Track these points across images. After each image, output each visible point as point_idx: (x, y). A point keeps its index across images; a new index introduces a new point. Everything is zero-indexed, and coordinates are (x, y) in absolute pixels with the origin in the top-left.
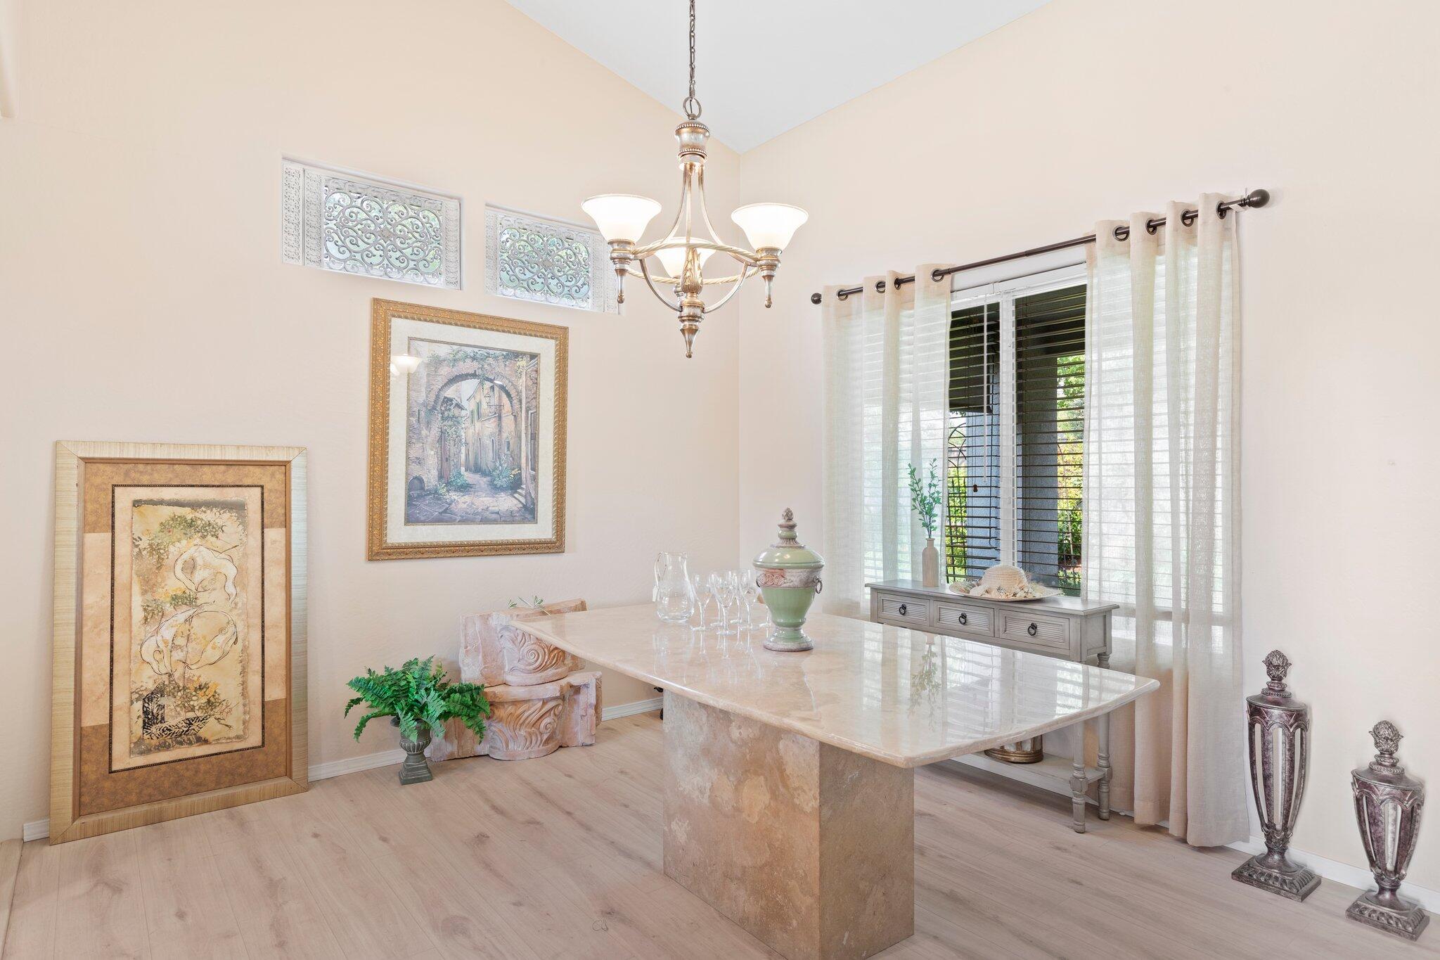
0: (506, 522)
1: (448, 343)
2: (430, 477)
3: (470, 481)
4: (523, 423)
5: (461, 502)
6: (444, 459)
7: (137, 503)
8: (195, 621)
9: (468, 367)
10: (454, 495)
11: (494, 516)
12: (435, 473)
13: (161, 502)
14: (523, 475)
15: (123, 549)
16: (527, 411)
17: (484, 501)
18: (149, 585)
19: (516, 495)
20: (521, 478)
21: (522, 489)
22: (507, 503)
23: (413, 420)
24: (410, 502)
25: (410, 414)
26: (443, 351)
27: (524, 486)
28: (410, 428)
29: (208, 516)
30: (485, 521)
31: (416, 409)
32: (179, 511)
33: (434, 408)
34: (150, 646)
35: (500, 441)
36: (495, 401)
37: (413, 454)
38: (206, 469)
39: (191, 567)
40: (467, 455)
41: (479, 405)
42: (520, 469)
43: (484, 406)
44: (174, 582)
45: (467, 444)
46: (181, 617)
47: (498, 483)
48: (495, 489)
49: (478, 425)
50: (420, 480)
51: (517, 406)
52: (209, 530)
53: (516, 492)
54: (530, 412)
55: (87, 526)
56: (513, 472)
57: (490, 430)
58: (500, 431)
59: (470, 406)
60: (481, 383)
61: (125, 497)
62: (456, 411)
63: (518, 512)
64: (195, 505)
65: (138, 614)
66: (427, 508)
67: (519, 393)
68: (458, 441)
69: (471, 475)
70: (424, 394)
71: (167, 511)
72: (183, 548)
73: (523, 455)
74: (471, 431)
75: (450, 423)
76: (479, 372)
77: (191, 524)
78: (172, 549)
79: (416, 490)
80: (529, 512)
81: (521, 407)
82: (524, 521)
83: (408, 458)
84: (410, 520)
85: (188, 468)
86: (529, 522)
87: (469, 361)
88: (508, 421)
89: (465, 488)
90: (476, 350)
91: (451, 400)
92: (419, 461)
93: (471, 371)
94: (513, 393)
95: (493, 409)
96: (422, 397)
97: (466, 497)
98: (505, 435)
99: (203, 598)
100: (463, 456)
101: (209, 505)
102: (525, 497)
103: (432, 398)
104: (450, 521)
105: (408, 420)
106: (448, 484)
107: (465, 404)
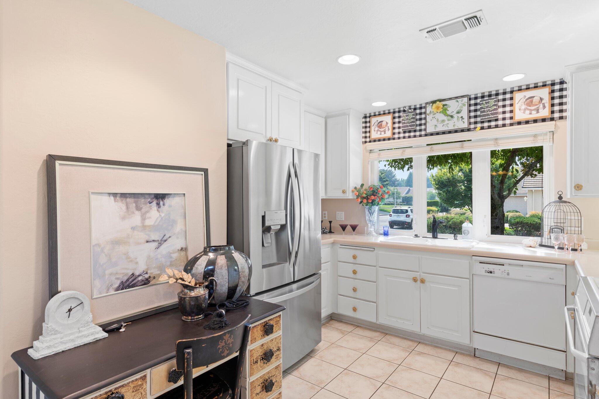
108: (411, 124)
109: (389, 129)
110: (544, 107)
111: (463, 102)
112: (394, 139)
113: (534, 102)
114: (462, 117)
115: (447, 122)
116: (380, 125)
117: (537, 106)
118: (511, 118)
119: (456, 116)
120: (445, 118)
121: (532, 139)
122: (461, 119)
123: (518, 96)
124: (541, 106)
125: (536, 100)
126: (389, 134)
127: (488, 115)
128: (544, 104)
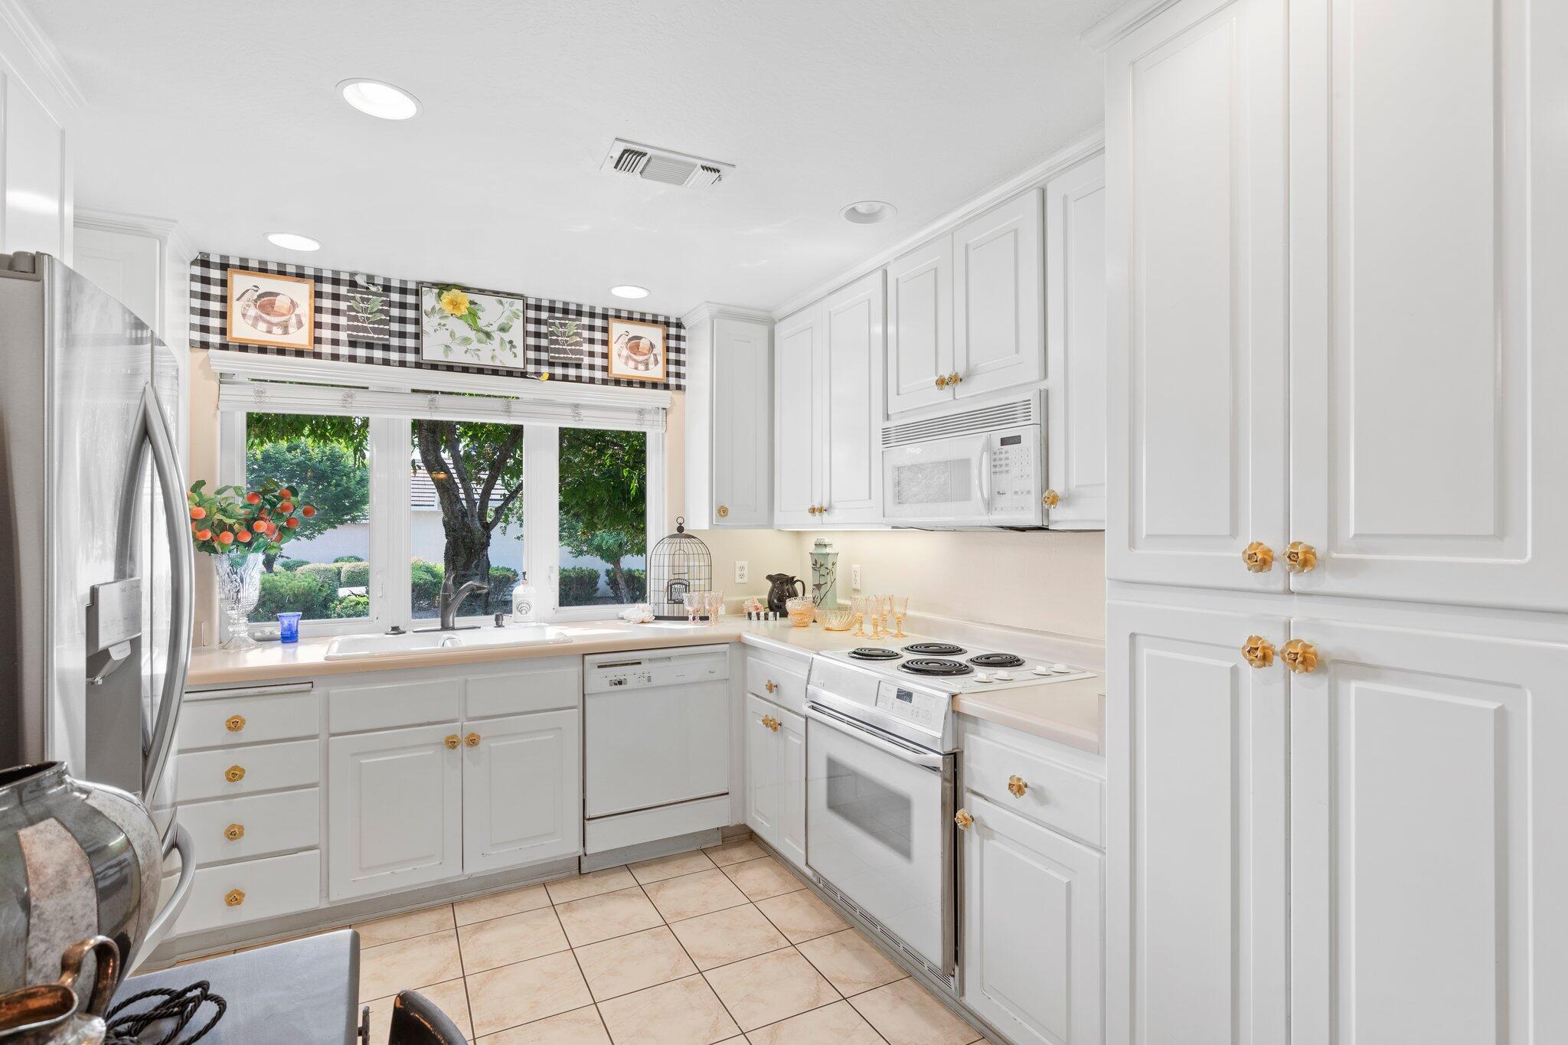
108: (376, 326)
109: (300, 324)
110: (656, 362)
111: (514, 309)
112: (317, 355)
113: (642, 348)
114: (511, 342)
115: (475, 345)
116: (266, 302)
117: (646, 357)
118: (605, 369)
119: (497, 335)
120: (472, 334)
121: (635, 416)
122: (508, 346)
123: (617, 328)
124: (652, 359)
125: (644, 344)
126: (300, 337)
127: (565, 351)
128: (655, 355)
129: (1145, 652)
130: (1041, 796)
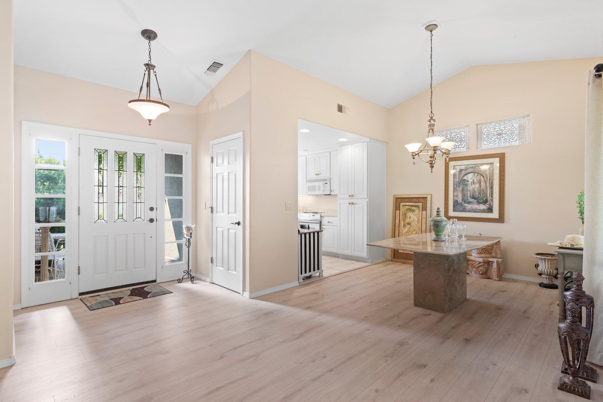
0: (482, 212)
1: (464, 165)
2: (460, 200)
3: (471, 201)
4: (488, 184)
5: (469, 206)
6: (464, 195)
7: (403, 205)
8: (410, 228)
9: (470, 170)
10: (466, 205)
11: (478, 211)
12: (461, 199)
13: (406, 205)
14: (488, 199)
15: (401, 214)
16: (489, 180)
17: (476, 206)
18: (404, 221)
19: (486, 205)
20: (487, 200)
21: (488, 203)
22: (482, 207)
23: (455, 186)
24: (454, 206)
25: (454, 184)
26: (463, 167)
27: (488, 202)
28: (454, 188)
29: (413, 208)
30: (475, 212)
31: (456, 183)
32: (409, 207)
33: (461, 182)
34: (404, 231)
35: (480, 189)
36: (478, 178)
37: (455, 194)
38: (413, 199)
39: (410, 218)
40: (470, 194)
41: (474, 180)
42: (487, 197)
43: (475, 180)
44: (408, 220)
45: (470, 191)
46: (408, 227)
47: (480, 201)
48: (479, 203)
49: (473, 186)
50: (457, 201)
51: (486, 179)
52: (413, 211)
53: (486, 204)
54: (490, 180)
55: (396, 210)
56: (485, 198)
57: (477, 187)
58: (480, 187)
59: (471, 181)
60: (474, 174)
61: (402, 204)
62: (467, 183)
63: (486, 210)
64: (411, 206)
65: (402, 226)
66: (459, 208)
67: (486, 175)
68: (467, 190)
69: (472, 199)
70: (458, 179)
71: (407, 207)
72: (410, 214)
73: (488, 193)
74: (471, 187)
75: (465, 186)
76: (473, 171)
77: (410, 210)
78: (407, 214)
79: (456, 204)
80: (490, 210)
81: (487, 179)
82: (488, 212)
83: (454, 195)
84: (454, 210)
85: (411, 199)
86: (490, 212)
87: (470, 169)
88: (483, 184)
89: (469, 203)
90: (472, 165)
91: (465, 180)
92: (457, 196)
93: (471, 171)
94: (484, 176)
95: (478, 181)
96: (457, 180)
97: (470, 205)
98: (482, 188)
99: (412, 224)
100: (469, 194)
101: (414, 206)
102: (489, 205)
103: (460, 180)
104: (465, 211)
105: (454, 186)
106: (465, 202)
107: (469, 180)
129: (341, 205)
130: (331, 223)
